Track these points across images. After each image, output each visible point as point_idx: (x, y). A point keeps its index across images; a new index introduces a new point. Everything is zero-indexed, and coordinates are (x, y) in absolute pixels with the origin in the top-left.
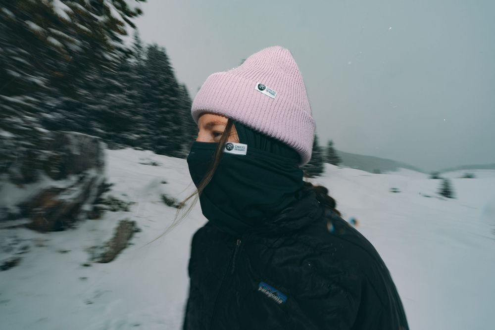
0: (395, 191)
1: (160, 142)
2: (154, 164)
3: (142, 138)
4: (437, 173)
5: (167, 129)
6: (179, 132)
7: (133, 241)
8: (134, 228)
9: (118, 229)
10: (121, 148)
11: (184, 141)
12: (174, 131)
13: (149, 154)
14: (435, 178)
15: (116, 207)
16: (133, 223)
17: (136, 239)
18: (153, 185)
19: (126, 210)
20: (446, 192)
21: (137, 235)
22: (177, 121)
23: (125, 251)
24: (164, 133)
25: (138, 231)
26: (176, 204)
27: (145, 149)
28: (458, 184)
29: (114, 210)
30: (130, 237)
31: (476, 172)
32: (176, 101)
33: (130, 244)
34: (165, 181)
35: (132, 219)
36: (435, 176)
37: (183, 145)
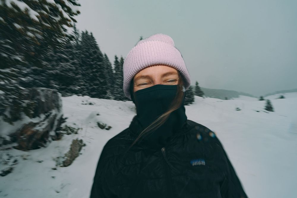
0: (238, 109)
1: (93, 90)
2: (91, 104)
4: (262, 97)
5: (97, 82)
8: (82, 144)
9: (72, 145)
11: (107, 89)
12: (101, 83)
15: (70, 132)
16: (81, 141)
17: (83, 151)
18: (91, 117)
19: (76, 133)
20: (269, 108)
21: (84, 148)
22: (103, 77)
23: (77, 159)
24: (95, 85)
25: (85, 145)
28: (275, 103)
29: (69, 134)
30: (80, 149)
32: (101, 64)
34: (99, 113)
35: (80, 138)
36: (262, 99)
37: (107, 91)
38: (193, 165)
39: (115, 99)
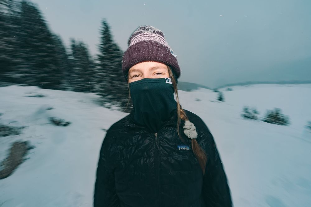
0: (198, 100)
1: (43, 79)
2: (40, 96)
3: (26, 77)
4: (217, 89)
5: (47, 69)
6: (58, 71)
7: (27, 156)
8: (27, 146)
9: (11, 149)
10: (7, 86)
11: (63, 78)
12: (54, 70)
13: (34, 89)
14: (216, 92)
15: (7, 132)
16: (25, 143)
17: (30, 154)
18: (41, 112)
19: (17, 133)
20: (221, 99)
21: (31, 151)
22: (56, 63)
23: (22, 165)
24: (46, 72)
25: (31, 148)
26: (64, 123)
27: (30, 85)
28: (226, 94)
29: (5, 135)
30: (24, 154)
31: (233, 88)
32: (53, 47)
33: (25, 160)
34: (51, 107)
35: (25, 140)
36: (216, 91)
37: (62, 81)
38: (180, 149)
39: (74, 90)
